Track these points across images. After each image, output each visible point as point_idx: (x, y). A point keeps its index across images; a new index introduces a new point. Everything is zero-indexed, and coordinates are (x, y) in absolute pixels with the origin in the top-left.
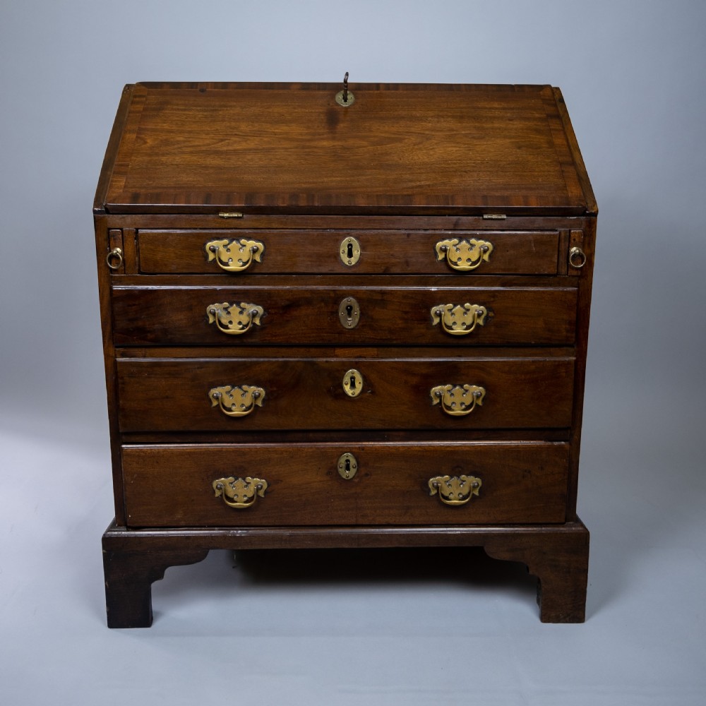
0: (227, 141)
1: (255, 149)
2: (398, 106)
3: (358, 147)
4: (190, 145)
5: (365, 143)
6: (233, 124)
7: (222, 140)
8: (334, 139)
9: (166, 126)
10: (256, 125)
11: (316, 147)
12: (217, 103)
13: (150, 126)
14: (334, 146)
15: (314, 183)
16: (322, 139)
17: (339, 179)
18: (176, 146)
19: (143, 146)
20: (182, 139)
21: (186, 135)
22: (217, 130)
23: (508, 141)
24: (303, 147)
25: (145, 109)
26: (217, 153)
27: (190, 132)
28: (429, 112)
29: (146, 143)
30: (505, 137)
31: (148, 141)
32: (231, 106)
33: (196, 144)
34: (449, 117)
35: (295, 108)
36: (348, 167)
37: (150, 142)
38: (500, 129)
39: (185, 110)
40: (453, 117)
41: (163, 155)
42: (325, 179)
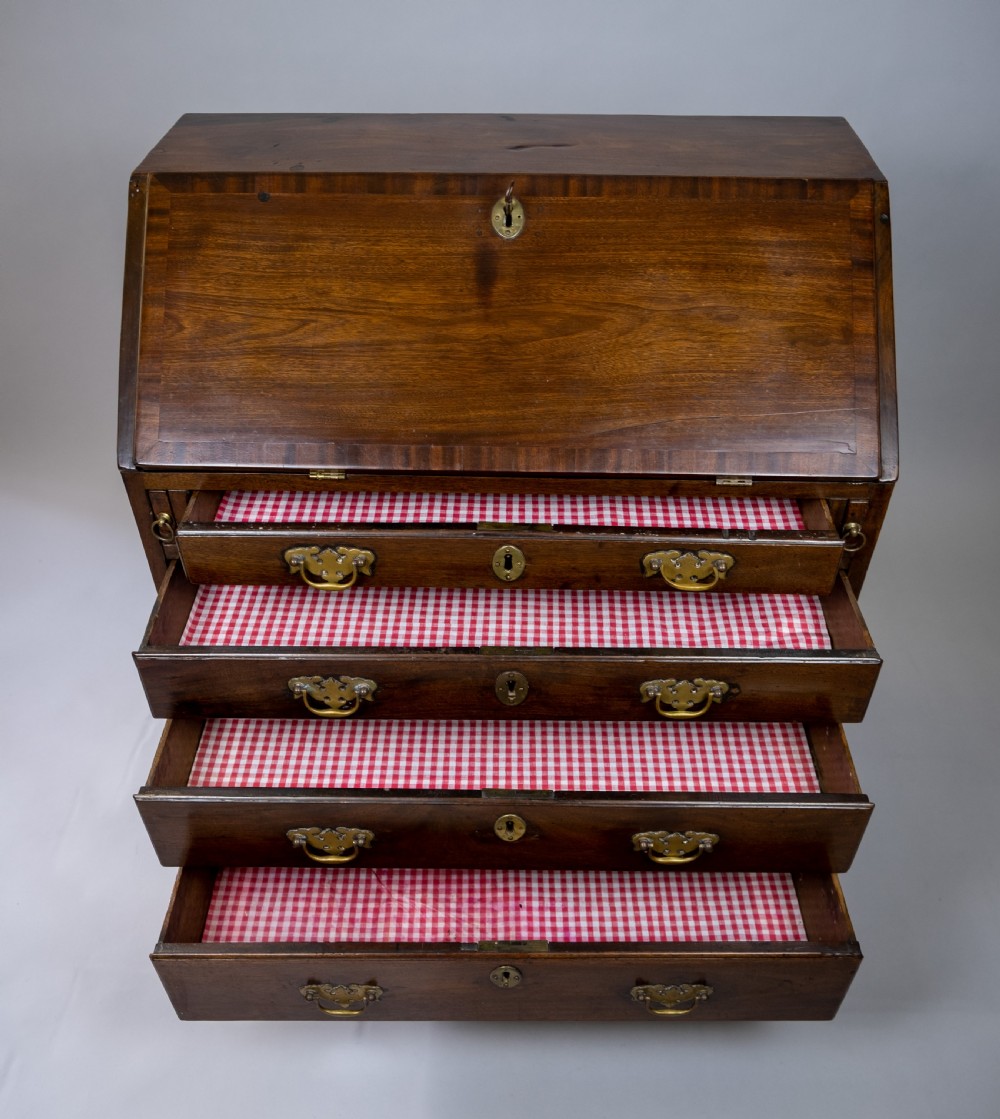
0: (313, 324)
1: (358, 345)
2: (598, 237)
3: (526, 340)
4: (254, 333)
5: (536, 331)
6: (320, 284)
7: (304, 323)
8: (486, 319)
9: (210, 289)
10: (358, 285)
11: (457, 340)
12: (291, 231)
13: (185, 288)
14: (486, 337)
15: (454, 421)
16: (468, 320)
17: (492, 413)
18: (231, 336)
19: (179, 336)
20: (237, 319)
21: (246, 310)
22: (294, 297)
23: (779, 324)
24: (438, 340)
25: (172, 246)
26: (298, 352)
27: (251, 303)
28: (651, 254)
29: (181, 328)
30: (774, 316)
31: (186, 323)
32: (314, 239)
33: (264, 330)
34: (684, 265)
35: (421, 244)
36: (507, 387)
37: (190, 328)
38: (766, 296)
39: (237, 248)
40: (691, 266)
41: (214, 357)
42: (472, 414)
